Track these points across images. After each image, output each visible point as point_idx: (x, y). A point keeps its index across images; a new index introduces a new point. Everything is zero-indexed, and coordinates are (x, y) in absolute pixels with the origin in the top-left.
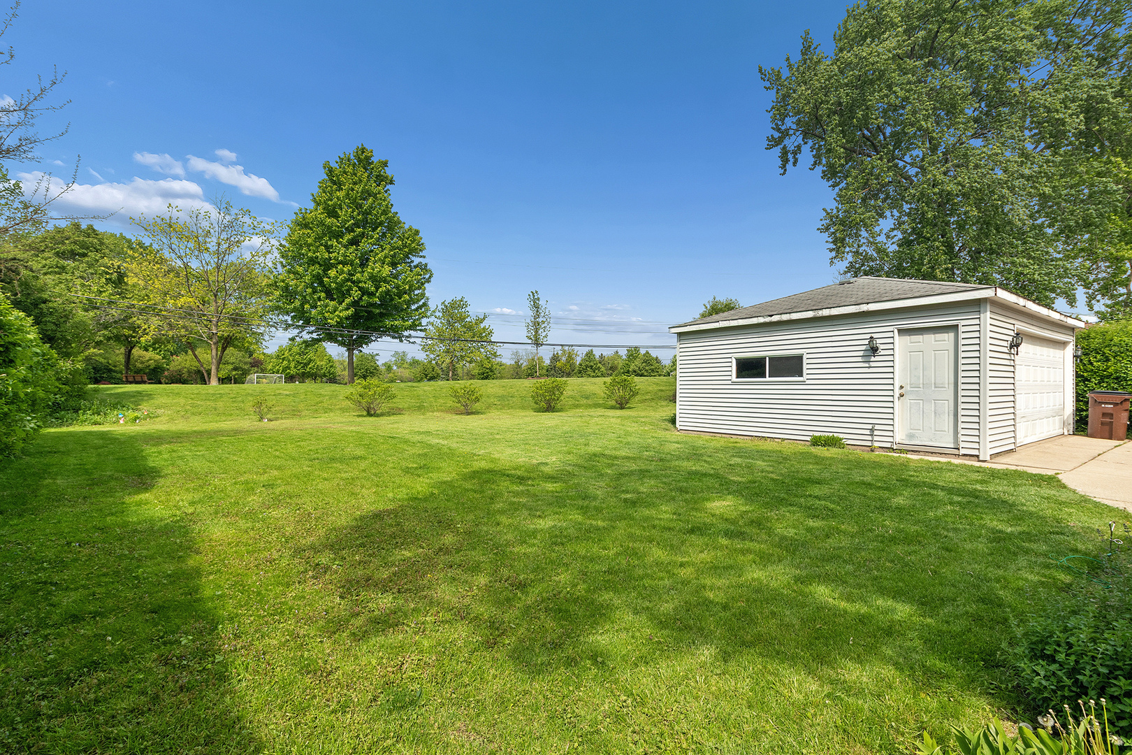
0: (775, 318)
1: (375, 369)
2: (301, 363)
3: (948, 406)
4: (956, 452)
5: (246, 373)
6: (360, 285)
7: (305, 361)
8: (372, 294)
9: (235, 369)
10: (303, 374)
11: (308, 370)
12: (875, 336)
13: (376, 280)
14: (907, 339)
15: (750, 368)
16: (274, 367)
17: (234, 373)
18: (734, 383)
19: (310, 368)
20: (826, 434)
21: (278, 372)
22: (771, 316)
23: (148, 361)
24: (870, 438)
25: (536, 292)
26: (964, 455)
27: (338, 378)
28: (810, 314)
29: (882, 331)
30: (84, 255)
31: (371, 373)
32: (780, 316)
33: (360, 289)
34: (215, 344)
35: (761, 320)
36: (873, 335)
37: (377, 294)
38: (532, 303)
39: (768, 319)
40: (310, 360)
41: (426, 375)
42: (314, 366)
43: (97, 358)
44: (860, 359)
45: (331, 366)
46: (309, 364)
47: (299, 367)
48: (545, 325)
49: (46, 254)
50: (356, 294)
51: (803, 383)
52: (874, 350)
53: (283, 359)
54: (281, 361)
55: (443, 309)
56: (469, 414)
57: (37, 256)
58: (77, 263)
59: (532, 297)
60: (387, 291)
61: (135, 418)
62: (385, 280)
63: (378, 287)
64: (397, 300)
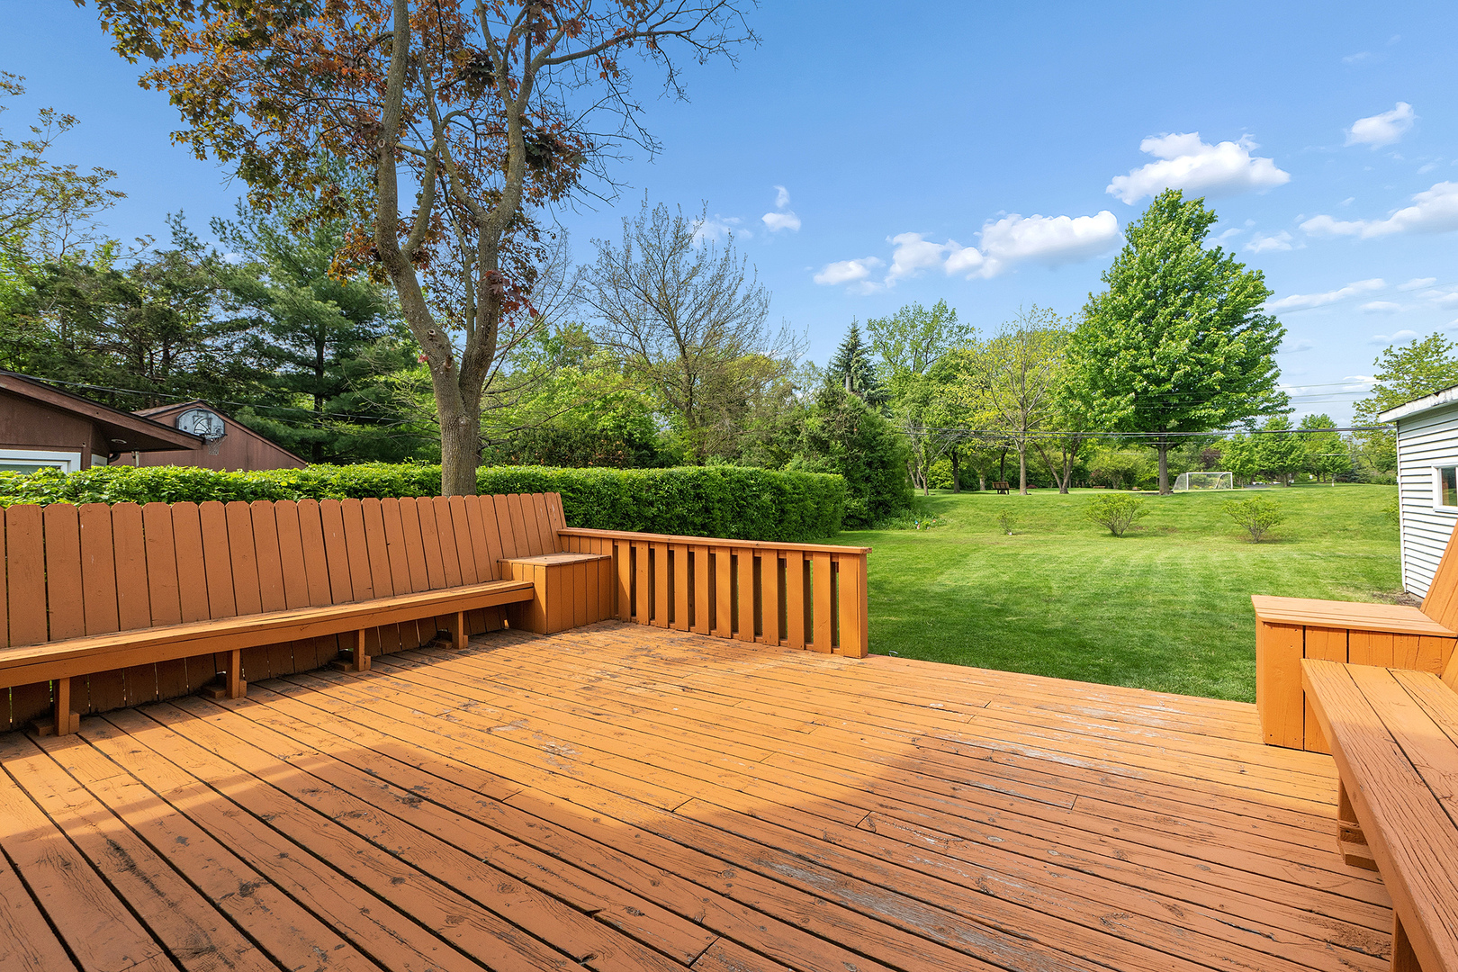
2: (1277, 453)
7: (1283, 450)
8: (1165, 380)
10: (1282, 469)
11: (1288, 462)
16: (1229, 461)
18: (1439, 514)
19: (1292, 460)
37: (1173, 380)
40: (1292, 448)
42: (1299, 456)
46: (1291, 453)
47: (1274, 459)
53: (1242, 449)
54: (1239, 452)
60: (1187, 374)
61: (927, 525)
62: (1182, 360)
63: (1172, 370)
64: (1207, 381)
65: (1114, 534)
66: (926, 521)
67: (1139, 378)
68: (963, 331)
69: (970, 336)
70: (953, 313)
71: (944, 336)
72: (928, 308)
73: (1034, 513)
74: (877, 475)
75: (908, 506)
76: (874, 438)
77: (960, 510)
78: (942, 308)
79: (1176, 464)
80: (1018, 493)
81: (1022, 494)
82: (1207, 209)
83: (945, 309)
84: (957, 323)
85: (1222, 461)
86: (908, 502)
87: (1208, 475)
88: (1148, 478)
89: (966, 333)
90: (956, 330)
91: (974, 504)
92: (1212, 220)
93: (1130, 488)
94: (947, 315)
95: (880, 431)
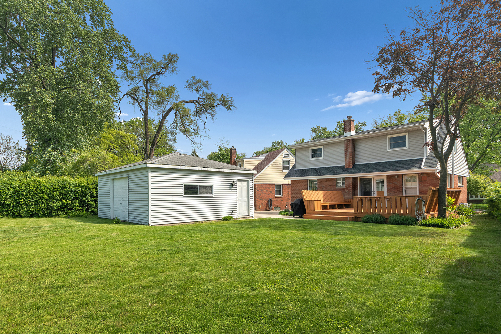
0: (206, 169)
3: (246, 203)
4: (249, 216)
14: (240, 183)
15: (191, 190)
18: (184, 197)
20: (226, 216)
22: (204, 168)
24: (232, 216)
26: (251, 217)
28: (217, 170)
32: (207, 168)
35: (200, 169)
36: (234, 180)
39: (203, 169)
44: (229, 188)
51: (212, 197)
52: (233, 185)
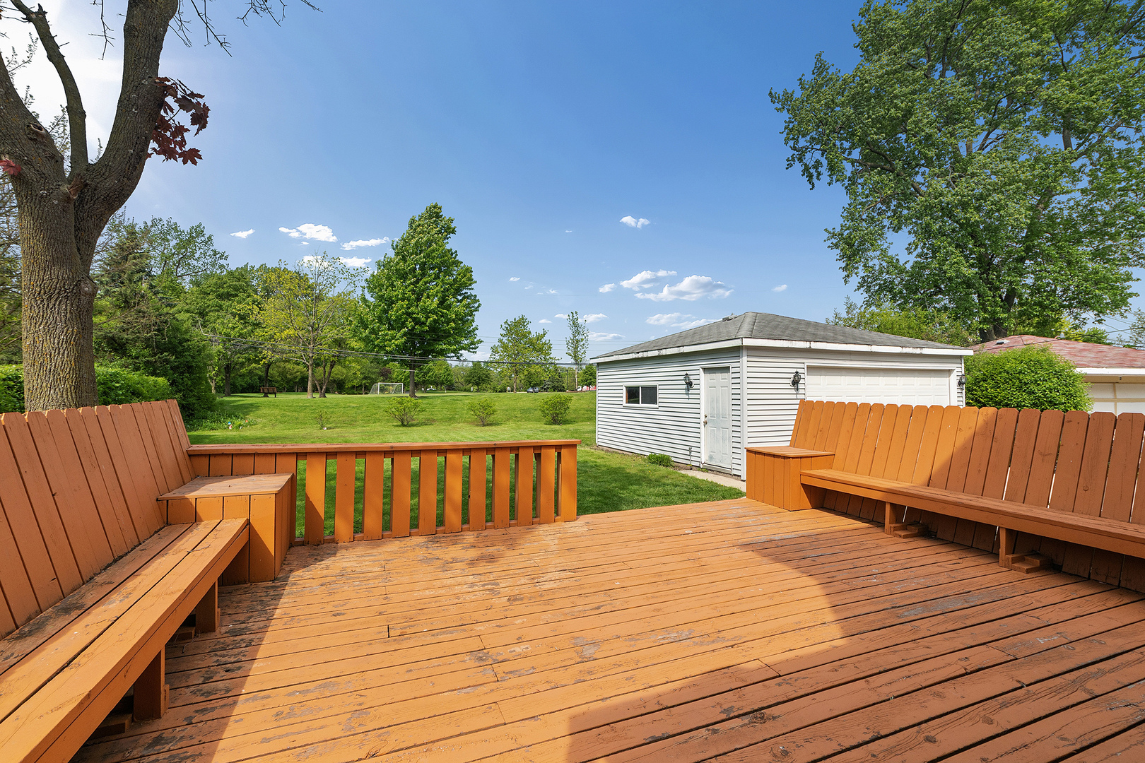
0: (640, 355)
1: (487, 376)
3: (728, 433)
4: (731, 472)
5: (374, 382)
6: (414, 316)
8: (424, 323)
9: (365, 378)
10: (424, 382)
11: (427, 378)
12: (689, 373)
13: (426, 312)
14: (708, 375)
15: (632, 395)
17: (364, 382)
18: (625, 407)
19: (429, 377)
20: (662, 453)
21: (401, 381)
22: (638, 353)
23: (296, 372)
24: (688, 458)
25: (576, 312)
26: (735, 475)
27: (456, 385)
28: (656, 353)
29: (694, 369)
30: (237, 295)
31: (483, 380)
32: (643, 353)
33: (414, 320)
34: (311, 365)
35: (634, 356)
37: (427, 324)
38: (571, 323)
39: (637, 356)
41: (530, 383)
42: (433, 375)
43: (257, 371)
44: (682, 392)
45: (449, 375)
48: (584, 342)
49: (211, 297)
50: (410, 324)
51: (657, 410)
52: (689, 384)
55: (507, 328)
56: (484, 425)
57: (205, 298)
58: (231, 302)
59: (571, 318)
60: (435, 320)
61: (240, 425)
62: (433, 312)
63: (427, 318)
64: (445, 327)
65: (403, 425)
66: (238, 422)
67: (410, 320)
68: (218, 256)
69: (222, 262)
70: (210, 238)
71: (197, 255)
72: (185, 227)
73: (333, 412)
74: (182, 379)
75: (209, 408)
76: (180, 343)
77: (264, 411)
78: (199, 231)
79: (370, 377)
80: (306, 396)
81: (309, 397)
82: (453, 225)
83: (201, 233)
84: (212, 248)
85: (394, 376)
86: (211, 407)
87: (385, 385)
88: (350, 386)
89: (221, 258)
90: (210, 253)
91: (276, 406)
92: (453, 232)
93: (340, 393)
94: (203, 239)
95: (188, 337)
